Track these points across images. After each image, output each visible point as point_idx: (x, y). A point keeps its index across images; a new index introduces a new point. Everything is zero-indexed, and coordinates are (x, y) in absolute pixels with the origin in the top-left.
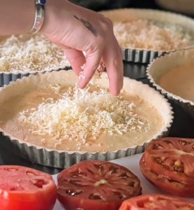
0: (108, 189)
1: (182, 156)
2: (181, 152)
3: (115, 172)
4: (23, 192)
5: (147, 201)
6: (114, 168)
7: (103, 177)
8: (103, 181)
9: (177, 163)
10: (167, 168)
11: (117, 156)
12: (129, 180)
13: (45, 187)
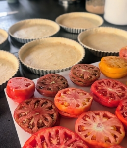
0: (55, 85)
1: (84, 72)
2: (84, 70)
3: (59, 78)
4: (20, 89)
5: (68, 90)
6: (59, 77)
7: (54, 80)
8: (54, 82)
9: (82, 75)
10: (78, 77)
11: (59, 72)
12: (64, 81)
13: (29, 87)
